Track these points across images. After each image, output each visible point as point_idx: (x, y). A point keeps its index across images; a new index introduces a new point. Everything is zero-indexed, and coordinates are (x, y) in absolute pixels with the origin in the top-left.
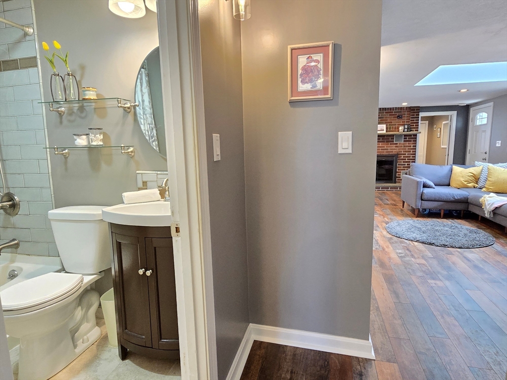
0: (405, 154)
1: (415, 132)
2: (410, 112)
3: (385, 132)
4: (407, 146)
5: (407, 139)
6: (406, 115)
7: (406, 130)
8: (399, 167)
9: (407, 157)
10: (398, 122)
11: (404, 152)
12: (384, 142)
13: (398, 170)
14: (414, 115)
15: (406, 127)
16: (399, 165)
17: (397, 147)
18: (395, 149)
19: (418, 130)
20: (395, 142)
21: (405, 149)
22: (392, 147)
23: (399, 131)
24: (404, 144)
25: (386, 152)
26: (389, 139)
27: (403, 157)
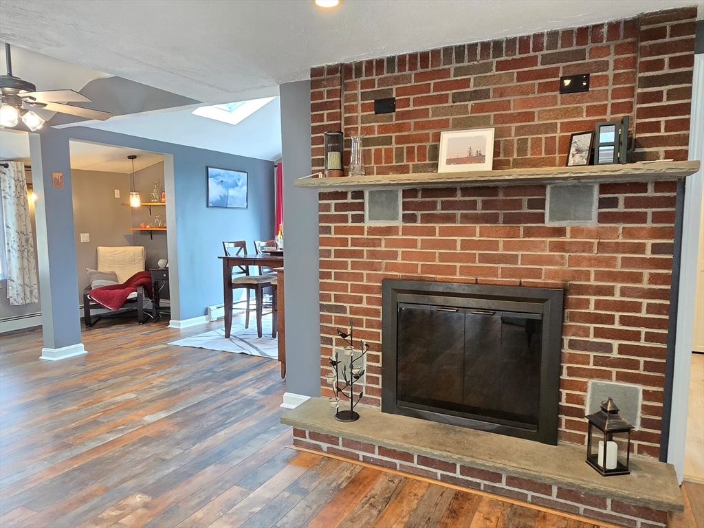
0: (610, 291)
1: (661, 166)
2: (633, 47)
3: (487, 166)
4: (618, 248)
5: (621, 208)
6: (610, 73)
7: (606, 154)
8: (573, 358)
9: (620, 306)
10: (566, 113)
11: (599, 276)
12: (493, 219)
13: (572, 372)
14: (659, 65)
15: (607, 136)
16: (573, 345)
17: (561, 247)
18: (549, 261)
19: (683, 156)
20: (548, 223)
21: (610, 262)
22: (535, 246)
23: (566, 162)
24: (599, 234)
25: (505, 273)
26: (518, 204)
27: (598, 305)
